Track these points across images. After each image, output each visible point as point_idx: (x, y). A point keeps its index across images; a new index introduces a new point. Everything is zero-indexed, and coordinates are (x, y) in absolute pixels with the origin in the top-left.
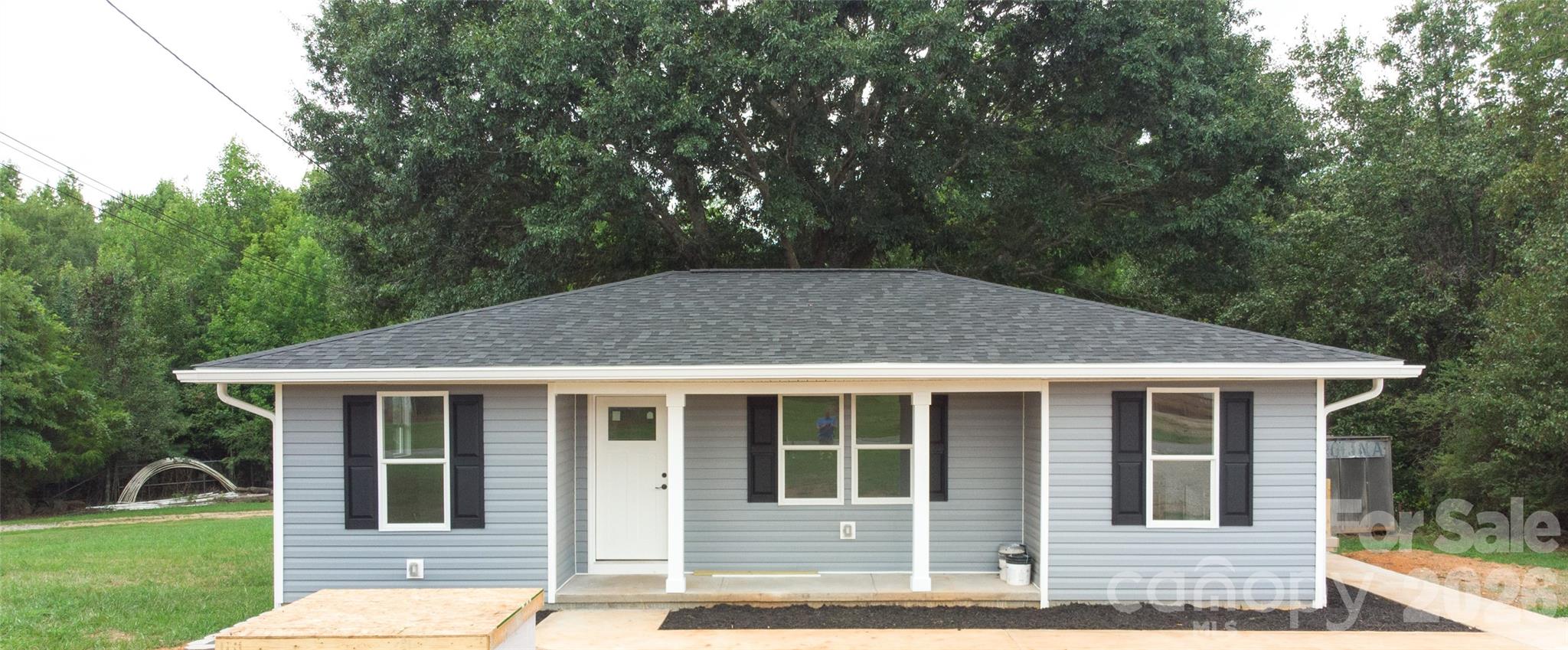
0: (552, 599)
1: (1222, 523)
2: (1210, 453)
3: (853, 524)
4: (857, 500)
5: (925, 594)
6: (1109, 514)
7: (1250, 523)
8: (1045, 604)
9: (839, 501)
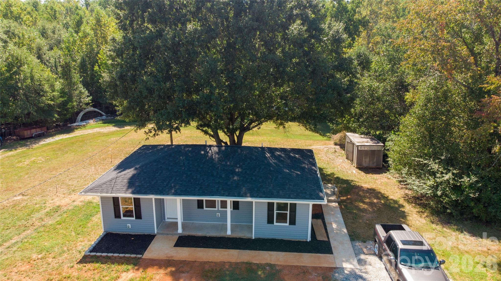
0: (156, 233)
1: (289, 225)
2: (288, 211)
3: (219, 214)
4: (220, 209)
5: (229, 235)
6: (266, 222)
7: (295, 225)
8: (253, 238)
9: (216, 209)
